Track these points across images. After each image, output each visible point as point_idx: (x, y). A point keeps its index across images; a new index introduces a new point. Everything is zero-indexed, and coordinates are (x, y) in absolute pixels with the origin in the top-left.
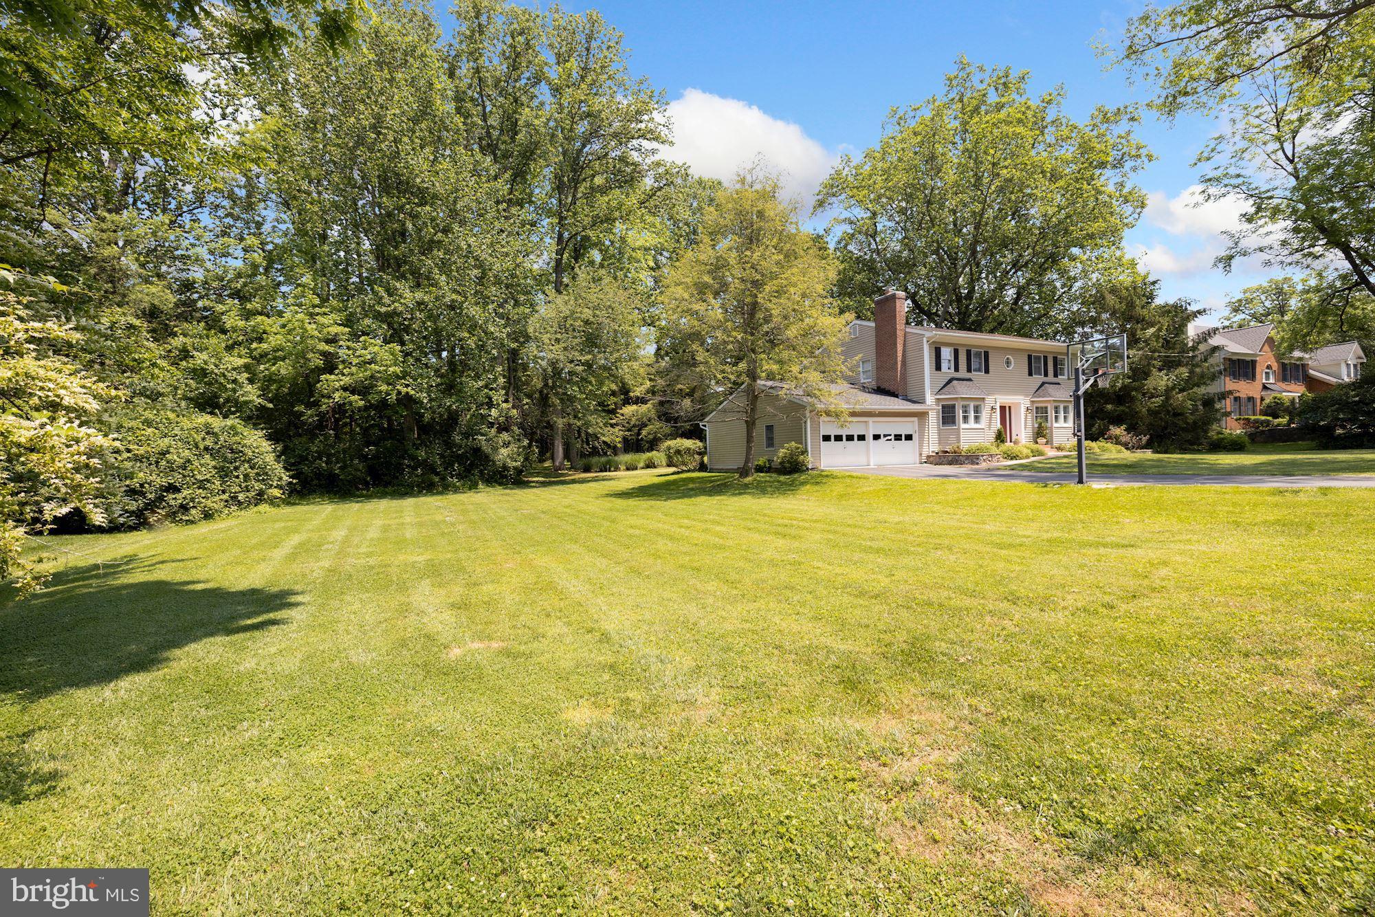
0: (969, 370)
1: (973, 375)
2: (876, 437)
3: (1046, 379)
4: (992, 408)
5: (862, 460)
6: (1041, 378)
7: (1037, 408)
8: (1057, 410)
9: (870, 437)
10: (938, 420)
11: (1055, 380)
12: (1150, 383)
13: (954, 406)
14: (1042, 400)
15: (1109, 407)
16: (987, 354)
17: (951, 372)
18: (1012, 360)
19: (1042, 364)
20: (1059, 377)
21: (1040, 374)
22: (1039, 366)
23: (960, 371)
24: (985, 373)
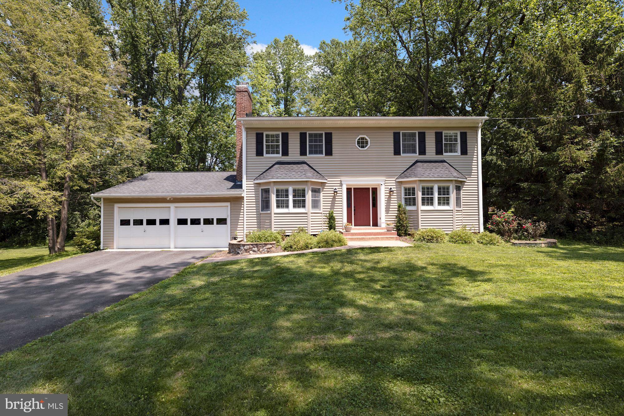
0: (303, 152)
1: (310, 158)
2: (182, 222)
3: (421, 157)
4: (335, 191)
5: (165, 242)
6: (416, 156)
7: (405, 189)
8: (427, 191)
9: (173, 221)
10: (257, 202)
11: (439, 157)
14: (411, 180)
16: (329, 137)
17: (278, 157)
18: (369, 140)
19: (415, 141)
20: (445, 154)
21: (414, 152)
22: (412, 144)
23: (289, 155)
24: (326, 155)
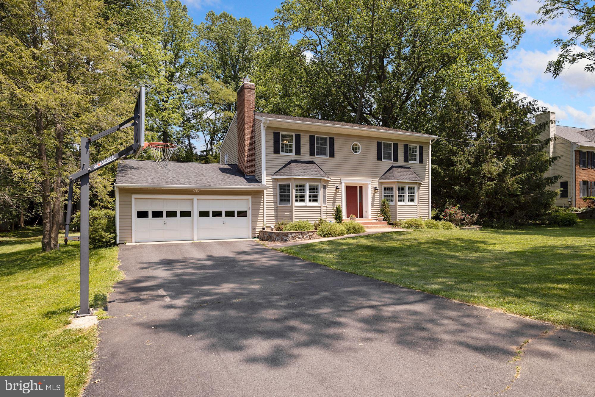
0: (312, 154)
1: (317, 158)
2: (204, 214)
3: (395, 164)
4: (337, 188)
5: (187, 235)
6: (391, 162)
7: (385, 188)
8: (401, 190)
9: (195, 214)
10: (275, 196)
11: (406, 164)
12: (485, 168)
13: (288, 186)
14: (390, 181)
15: (457, 188)
16: (332, 140)
17: (292, 155)
18: (360, 146)
19: (391, 151)
20: (410, 162)
21: (390, 159)
22: (389, 152)
23: (301, 154)
24: (330, 157)
